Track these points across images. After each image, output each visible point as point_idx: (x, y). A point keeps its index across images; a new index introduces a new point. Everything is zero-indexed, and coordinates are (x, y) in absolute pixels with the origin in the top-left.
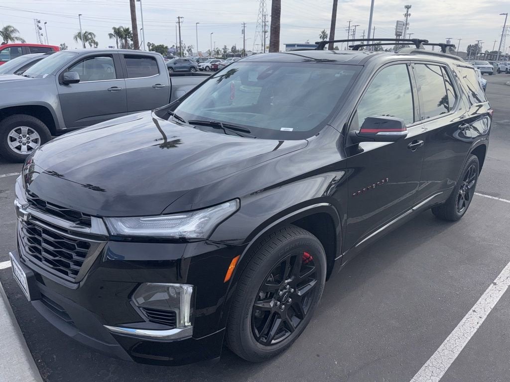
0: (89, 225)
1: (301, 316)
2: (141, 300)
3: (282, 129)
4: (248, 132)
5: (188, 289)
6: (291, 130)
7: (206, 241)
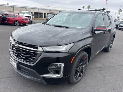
0: (37, 48)
1: (82, 73)
2: (50, 68)
3: (78, 27)
4: (69, 28)
5: (63, 65)
6: (80, 27)
7: (68, 53)
